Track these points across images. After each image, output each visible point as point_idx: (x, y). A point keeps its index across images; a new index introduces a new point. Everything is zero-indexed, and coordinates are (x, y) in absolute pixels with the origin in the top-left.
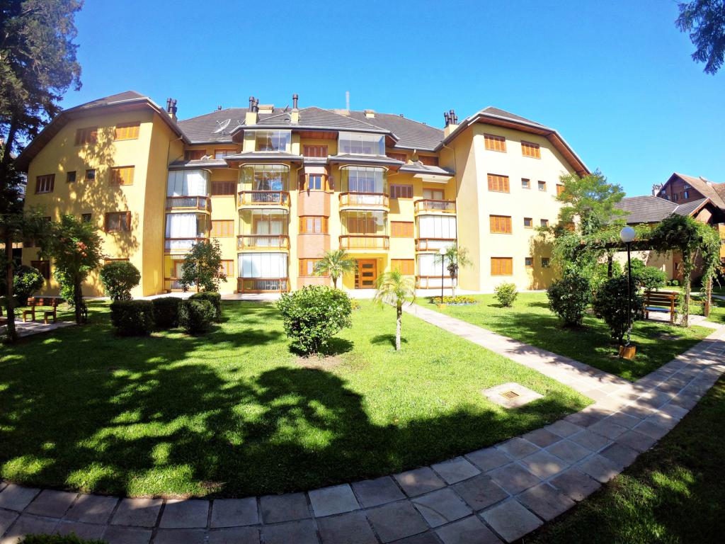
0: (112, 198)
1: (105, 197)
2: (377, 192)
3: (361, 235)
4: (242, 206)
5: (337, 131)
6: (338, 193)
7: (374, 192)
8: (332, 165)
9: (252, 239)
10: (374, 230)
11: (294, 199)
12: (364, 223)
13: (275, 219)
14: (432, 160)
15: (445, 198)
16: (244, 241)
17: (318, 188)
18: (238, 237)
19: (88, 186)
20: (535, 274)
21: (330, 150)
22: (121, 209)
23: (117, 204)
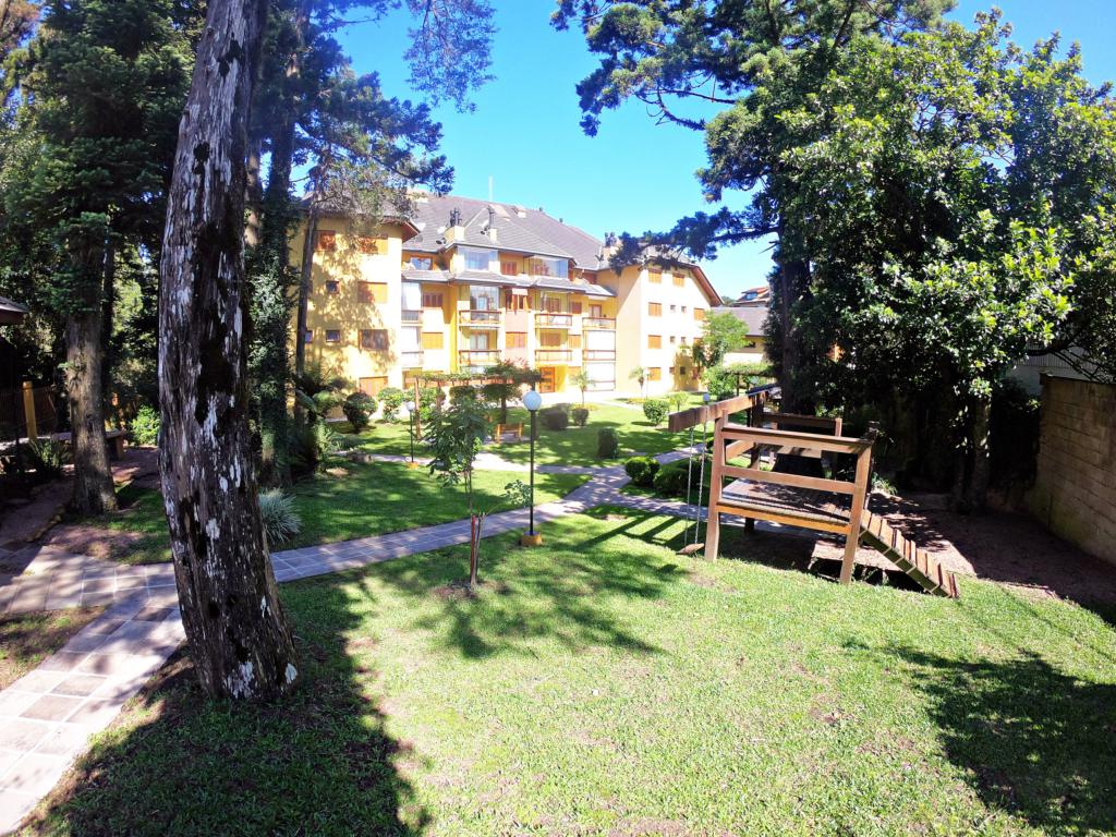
1: (354, 311)
2: (565, 313)
3: (549, 348)
4: (463, 324)
5: (533, 254)
6: (534, 312)
7: (562, 313)
8: (533, 289)
9: (473, 355)
10: (558, 344)
11: (502, 317)
12: (551, 338)
13: (481, 333)
14: (593, 277)
15: (602, 313)
16: (466, 355)
17: (521, 307)
18: (460, 352)
19: (330, 297)
20: (676, 379)
21: (519, 268)
22: (375, 324)
23: (370, 320)
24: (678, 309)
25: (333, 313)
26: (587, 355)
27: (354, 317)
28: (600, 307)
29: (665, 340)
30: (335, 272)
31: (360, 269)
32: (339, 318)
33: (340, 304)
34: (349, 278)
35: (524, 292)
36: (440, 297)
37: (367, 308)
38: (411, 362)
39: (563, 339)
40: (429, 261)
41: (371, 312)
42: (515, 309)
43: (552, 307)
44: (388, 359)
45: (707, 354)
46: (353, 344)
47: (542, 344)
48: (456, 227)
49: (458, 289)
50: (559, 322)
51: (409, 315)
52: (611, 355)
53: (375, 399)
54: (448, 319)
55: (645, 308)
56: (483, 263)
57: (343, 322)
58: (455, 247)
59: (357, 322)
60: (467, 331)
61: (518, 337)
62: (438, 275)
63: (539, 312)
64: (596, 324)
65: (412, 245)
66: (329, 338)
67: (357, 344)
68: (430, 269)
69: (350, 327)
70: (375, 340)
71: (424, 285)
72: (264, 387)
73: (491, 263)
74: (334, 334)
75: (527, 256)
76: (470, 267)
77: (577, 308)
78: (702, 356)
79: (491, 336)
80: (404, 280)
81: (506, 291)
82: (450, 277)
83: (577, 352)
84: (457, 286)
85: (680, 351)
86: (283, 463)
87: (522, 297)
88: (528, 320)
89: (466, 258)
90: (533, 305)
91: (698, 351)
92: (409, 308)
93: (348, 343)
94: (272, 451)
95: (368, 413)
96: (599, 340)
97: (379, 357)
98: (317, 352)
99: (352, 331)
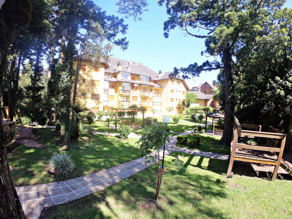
0: (93, 89)
1: (90, 88)
2: (148, 92)
3: (144, 101)
4: (120, 94)
5: (140, 75)
6: (140, 91)
7: (147, 92)
8: (140, 84)
9: (123, 102)
10: (146, 100)
11: (131, 92)
12: (144, 98)
13: (125, 96)
14: (155, 82)
15: (158, 92)
16: (121, 102)
17: (136, 89)
18: (119, 101)
19: (83, 84)
20: (177, 110)
21: (136, 79)
22: (96, 92)
23: (94, 91)
24: (178, 91)
25: (84, 89)
26: (153, 103)
27: (90, 90)
28: (157, 90)
29: (175, 100)
30: (85, 77)
31: (92, 76)
32: (86, 90)
33: (86, 86)
34: (89, 79)
35: (137, 85)
36: (114, 86)
37: (94, 88)
38: (106, 104)
39: (147, 98)
40: (111, 75)
41: (95, 89)
42: (135, 90)
43: (145, 90)
44: (99, 103)
45: (186, 104)
46: (89, 98)
47: (142, 100)
48: (119, 66)
49: (119, 84)
50: (146, 94)
51: (105, 90)
52: (160, 104)
53: (96, 114)
54: (116, 92)
55: (170, 91)
56: (126, 77)
57: (87, 91)
58: (119, 72)
59: (91, 91)
60: (121, 96)
61: (135, 98)
62: (114, 79)
63: (141, 91)
64: (156, 95)
65: (107, 71)
66: (83, 96)
67: (90, 98)
68: (112, 78)
69: (89, 93)
70: (95, 97)
71: (110, 82)
72: (62, 110)
73: (128, 77)
74: (84, 95)
75: (138, 75)
76: (122, 78)
77: (151, 90)
78: (185, 104)
79: (128, 97)
80: (105, 80)
81: (132, 85)
82: (117, 80)
83: (151, 102)
84: (119, 83)
85: (178, 103)
86: (68, 136)
87: (137, 87)
88: (138, 93)
89: (122, 75)
90: (139, 89)
91: (183, 103)
92: (105, 89)
93: (88, 97)
94: (64, 132)
95: (93, 118)
96: (157, 99)
97: (97, 102)
98: (79, 99)
99: (89, 94)
